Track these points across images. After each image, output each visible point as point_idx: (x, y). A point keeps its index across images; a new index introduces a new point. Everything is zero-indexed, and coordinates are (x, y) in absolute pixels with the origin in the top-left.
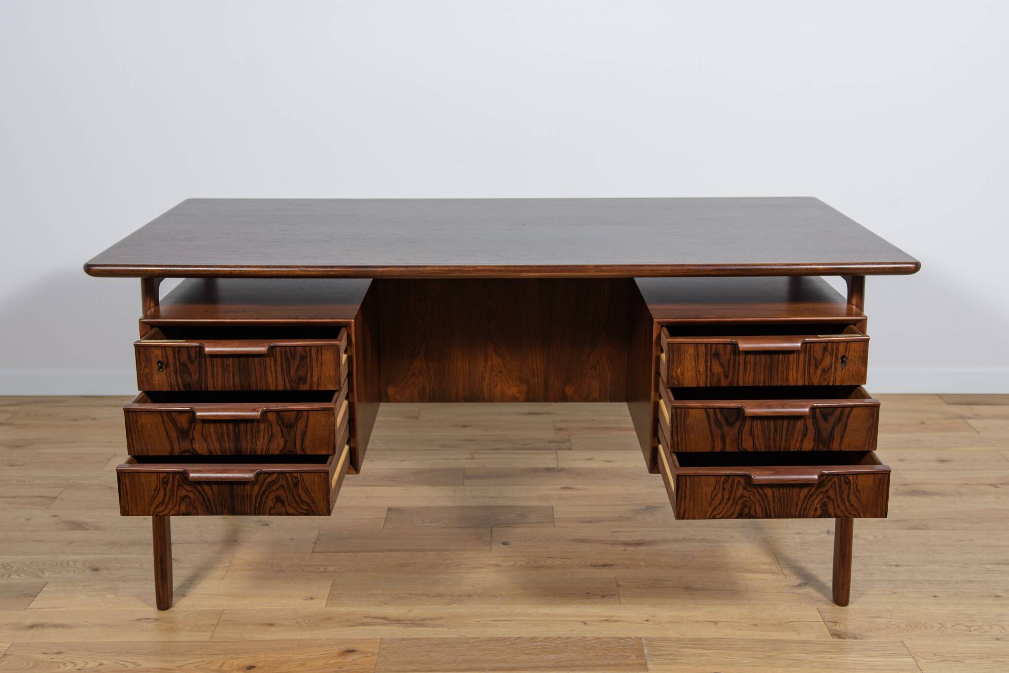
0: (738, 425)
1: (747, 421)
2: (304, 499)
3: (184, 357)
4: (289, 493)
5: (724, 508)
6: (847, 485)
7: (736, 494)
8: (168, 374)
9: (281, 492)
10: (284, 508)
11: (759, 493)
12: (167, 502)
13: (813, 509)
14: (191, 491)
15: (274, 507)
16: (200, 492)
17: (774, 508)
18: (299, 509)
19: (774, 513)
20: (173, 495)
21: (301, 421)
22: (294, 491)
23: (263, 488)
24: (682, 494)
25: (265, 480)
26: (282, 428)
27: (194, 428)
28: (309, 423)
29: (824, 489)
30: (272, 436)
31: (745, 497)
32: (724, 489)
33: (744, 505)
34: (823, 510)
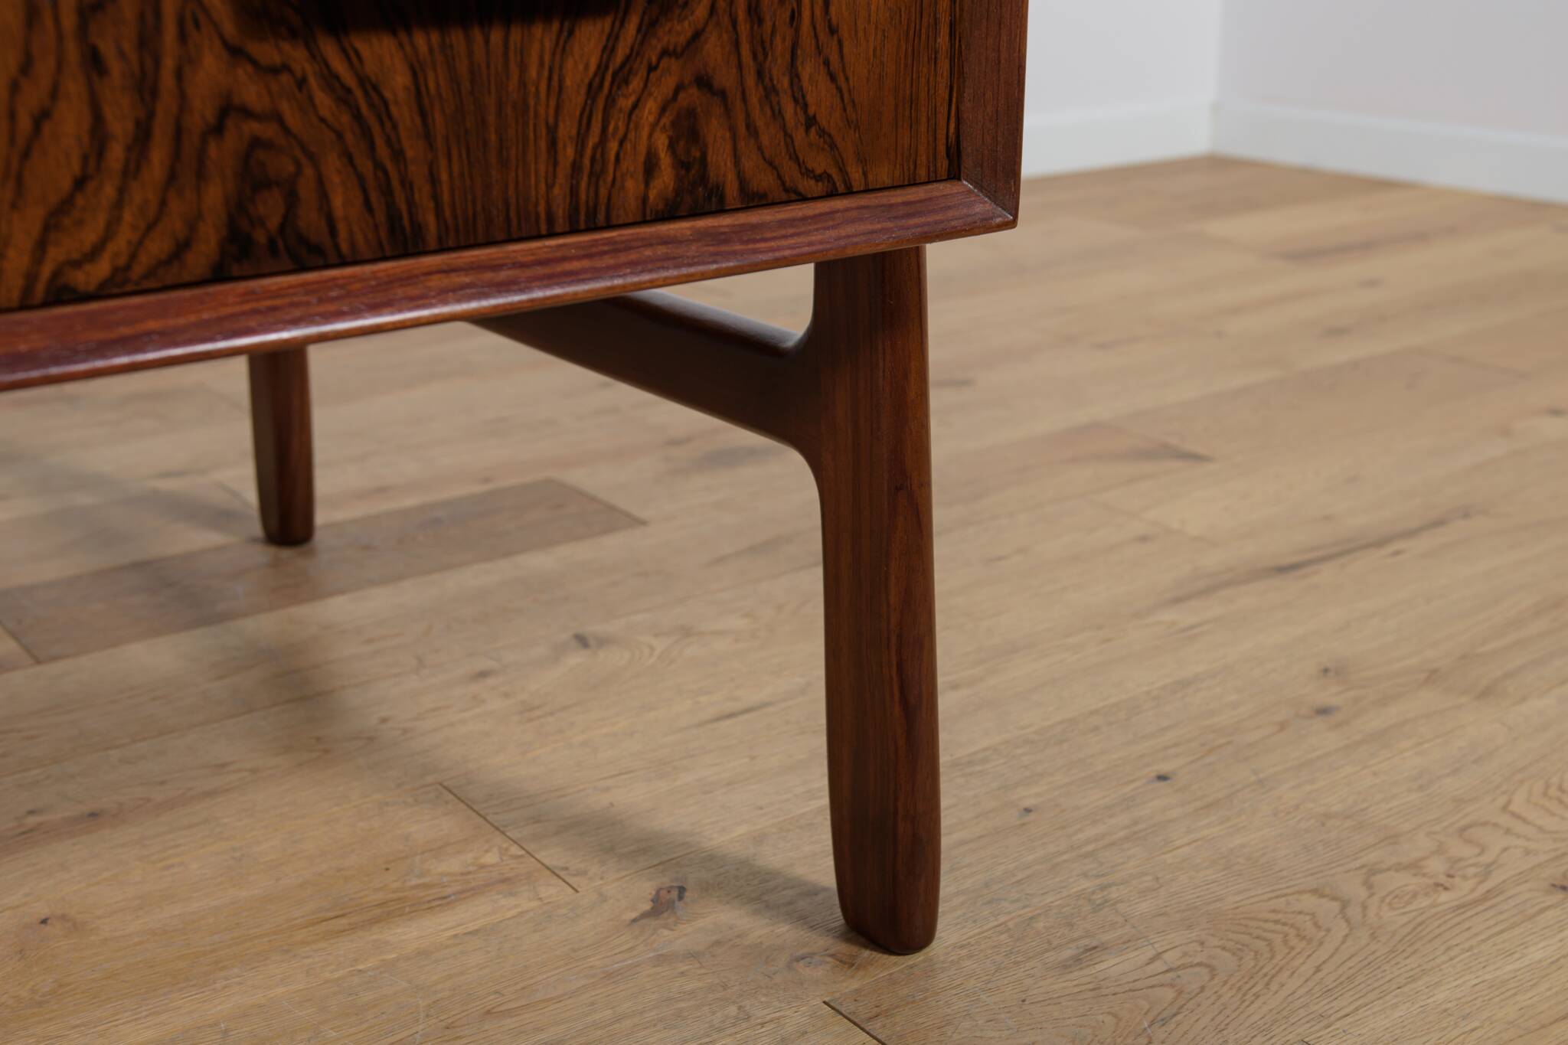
5: (119, 205)
7: (182, 96)
17: (433, 180)
19: (436, 198)
31: (247, 113)
32: (94, 62)
33: (251, 174)
34: (682, 165)
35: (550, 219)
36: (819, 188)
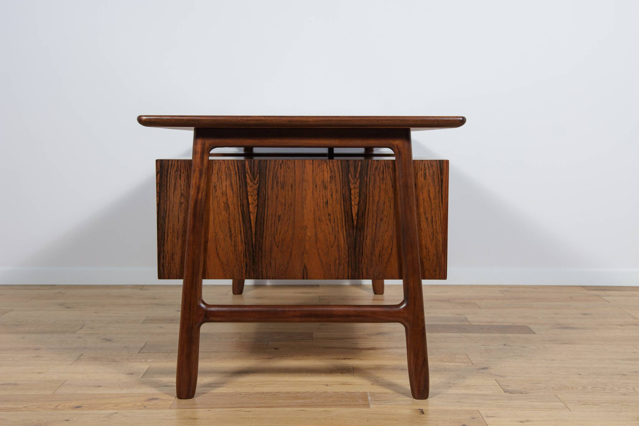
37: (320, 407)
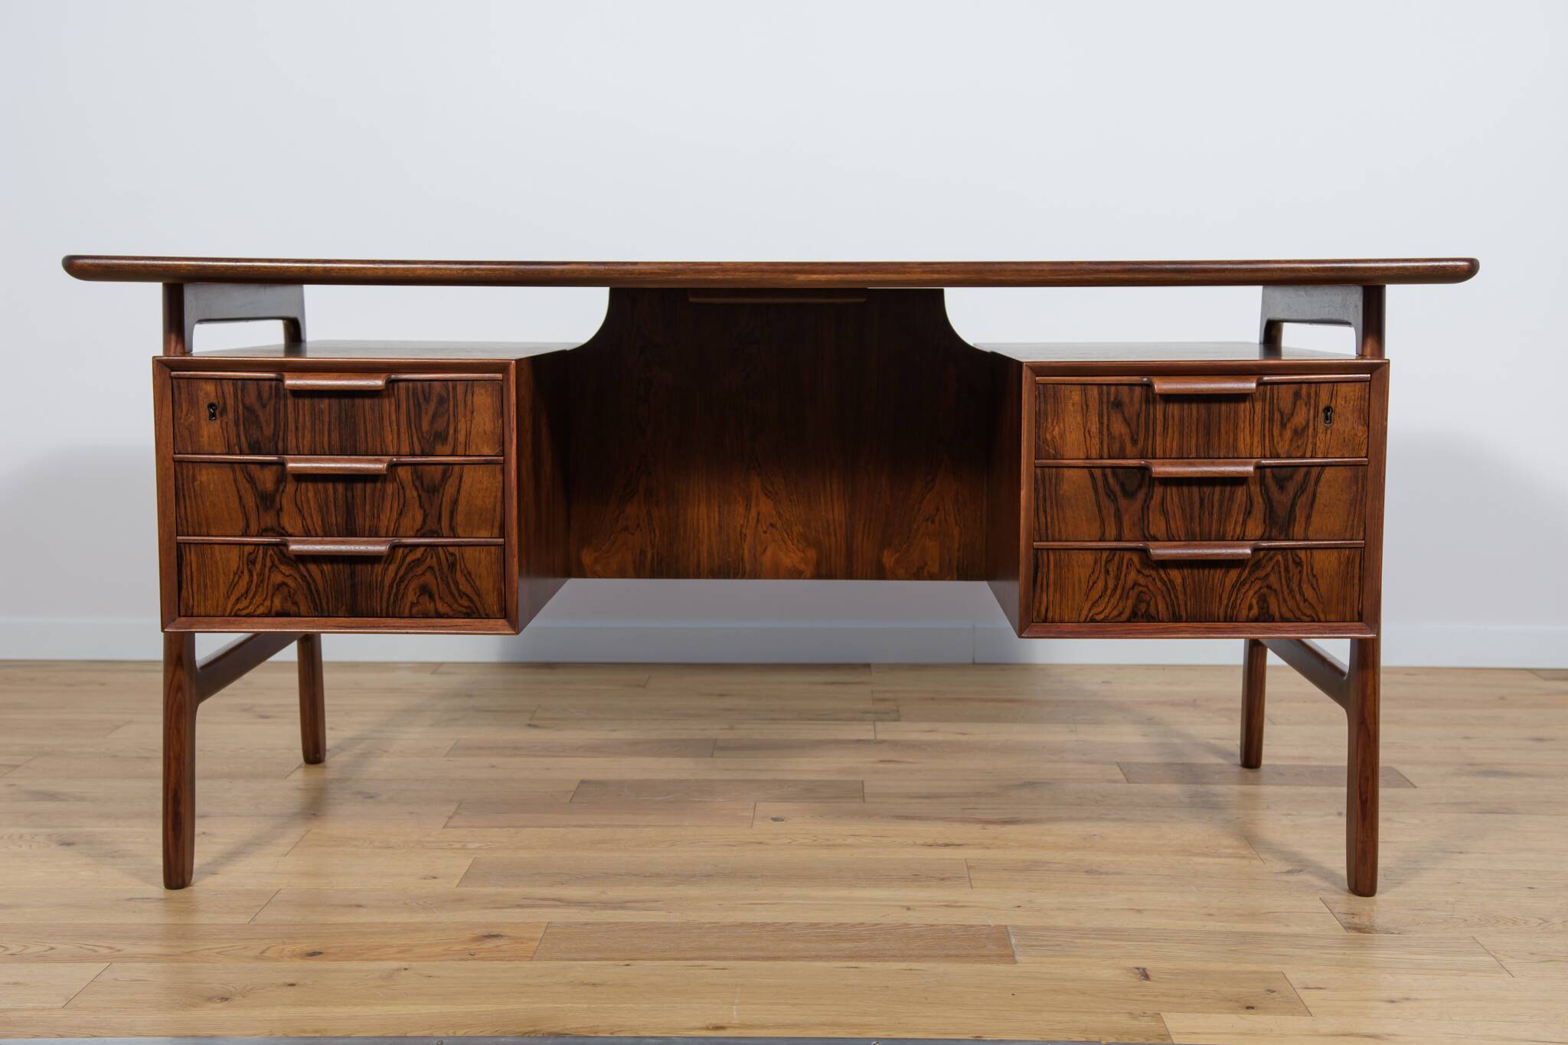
0: (1141, 495)
1: (1155, 489)
2: (463, 590)
3: (251, 398)
4: (441, 578)
6: (1296, 567)
7: (1125, 581)
8: (224, 426)
9: (429, 578)
10: (432, 604)
11: (1161, 579)
12: (252, 593)
13: (1245, 606)
14: (291, 575)
15: (418, 602)
16: (304, 576)
17: (1186, 604)
18: (455, 606)
19: (1186, 609)
20: (262, 581)
21: (450, 481)
22: (449, 576)
23: (401, 572)
24: (1042, 579)
25: (404, 557)
26: (421, 492)
27: (283, 491)
28: (462, 485)
29: (1262, 573)
30: (404, 506)
31: (1140, 585)
32: (1107, 572)
33: (1139, 599)
34: (1261, 608)
35: (1218, 618)
36: (1308, 619)
37: (895, 961)
